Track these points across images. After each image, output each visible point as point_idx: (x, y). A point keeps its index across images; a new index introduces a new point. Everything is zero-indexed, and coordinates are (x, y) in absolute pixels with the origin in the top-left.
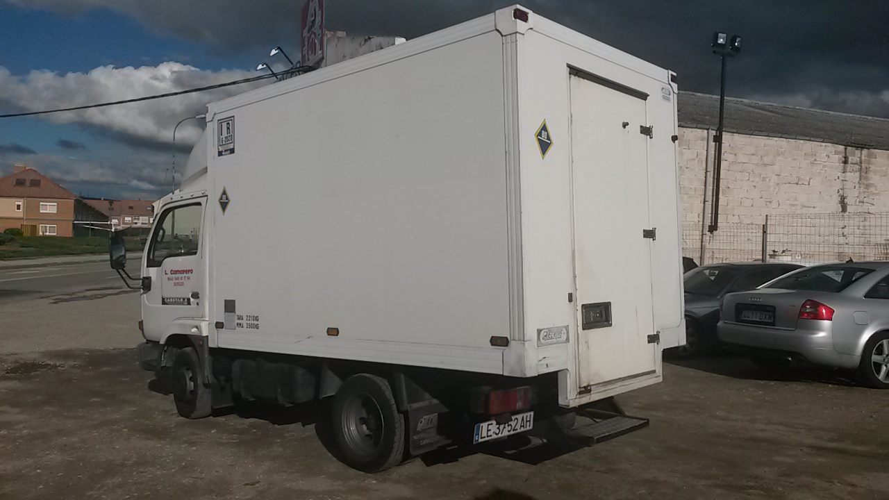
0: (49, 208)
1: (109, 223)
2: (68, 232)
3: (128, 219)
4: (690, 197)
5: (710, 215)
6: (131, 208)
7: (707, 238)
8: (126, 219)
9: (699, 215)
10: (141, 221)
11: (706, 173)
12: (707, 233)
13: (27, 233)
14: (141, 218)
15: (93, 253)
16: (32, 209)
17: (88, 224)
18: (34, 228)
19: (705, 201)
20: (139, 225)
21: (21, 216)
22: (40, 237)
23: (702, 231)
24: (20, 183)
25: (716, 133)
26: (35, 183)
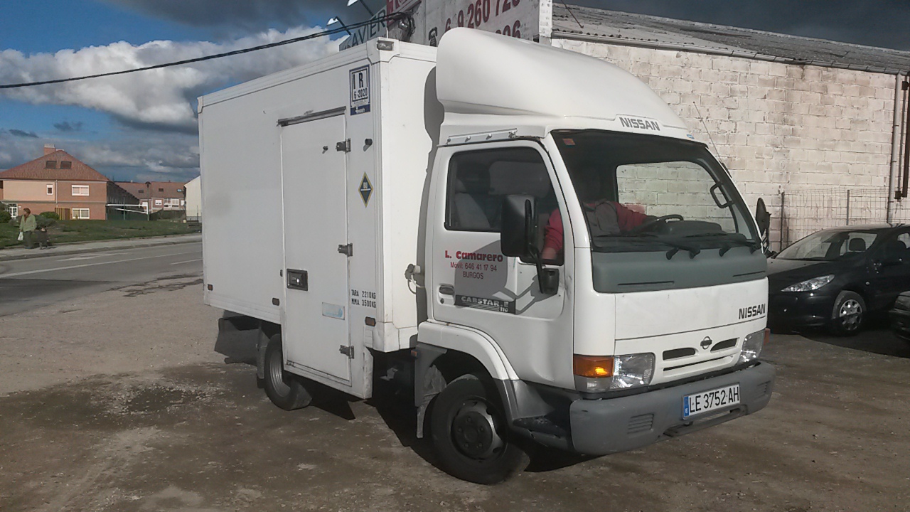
0: (81, 190)
1: (139, 205)
2: (102, 215)
3: (158, 202)
4: (876, 157)
5: (897, 179)
6: (161, 190)
7: (893, 206)
8: (157, 201)
9: (885, 178)
10: (171, 204)
11: (893, 127)
12: (894, 200)
13: (62, 217)
14: (171, 200)
15: (142, 236)
16: (63, 192)
17: (119, 207)
18: (68, 211)
19: (892, 162)
20: (170, 208)
21: (53, 199)
22: (74, 220)
23: (889, 198)
24: (50, 165)
25: (906, 79)
26: (66, 165)
